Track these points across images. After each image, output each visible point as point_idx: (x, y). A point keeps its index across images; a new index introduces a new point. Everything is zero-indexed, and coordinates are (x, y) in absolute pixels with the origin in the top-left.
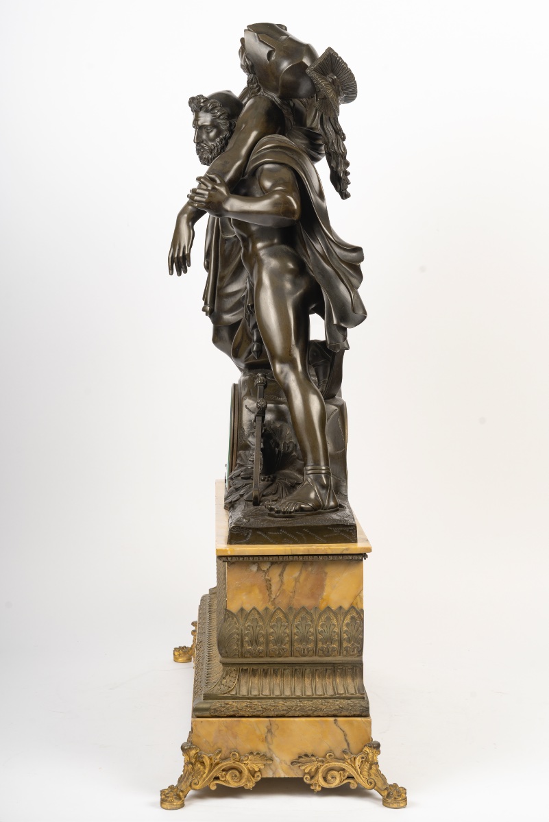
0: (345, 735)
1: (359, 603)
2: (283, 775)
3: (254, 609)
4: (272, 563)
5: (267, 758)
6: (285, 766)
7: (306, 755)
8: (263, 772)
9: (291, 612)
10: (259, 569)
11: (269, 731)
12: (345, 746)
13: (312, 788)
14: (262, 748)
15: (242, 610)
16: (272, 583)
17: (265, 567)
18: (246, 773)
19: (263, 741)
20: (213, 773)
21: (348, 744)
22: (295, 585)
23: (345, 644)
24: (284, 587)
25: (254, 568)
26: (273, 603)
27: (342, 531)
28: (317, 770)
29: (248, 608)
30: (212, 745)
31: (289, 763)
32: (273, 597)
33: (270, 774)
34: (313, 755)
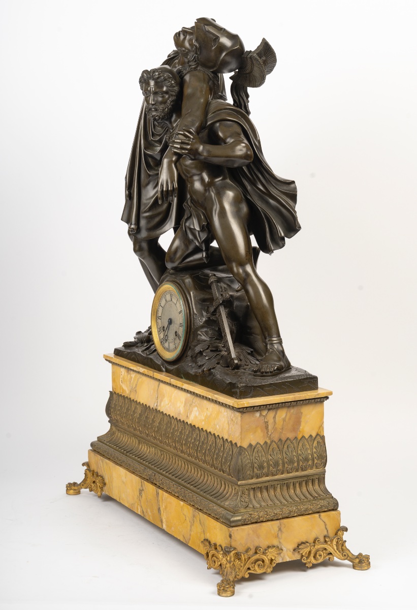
0: (326, 525)
1: (322, 431)
2: (288, 559)
3: (258, 443)
4: (269, 410)
5: (280, 550)
6: (290, 553)
7: (303, 543)
8: (276, 559)
9: (282, 443)
10: (261, 415)
11: (280, 529)
12: (325, 533)
13: (307, 565)
14: (276, 543)
15: (250, 445)
16: (268, 424)
17: (264, 413)
18: (267, 562)
19: (276, 537)
20: (247, 566)
21: (327, 531)
22: (283, 424)
23: (316, 461)
24: (276, 426)
25: (258, 414)
26: (270, 438)
27: (309, 382)
28: (310, 552)
29: (254, 443)
30: (244, 545)
31: (292, 551)
32: (270, 434)
33: (279, 560)
34: (307, 542)
